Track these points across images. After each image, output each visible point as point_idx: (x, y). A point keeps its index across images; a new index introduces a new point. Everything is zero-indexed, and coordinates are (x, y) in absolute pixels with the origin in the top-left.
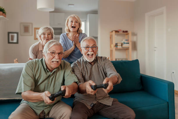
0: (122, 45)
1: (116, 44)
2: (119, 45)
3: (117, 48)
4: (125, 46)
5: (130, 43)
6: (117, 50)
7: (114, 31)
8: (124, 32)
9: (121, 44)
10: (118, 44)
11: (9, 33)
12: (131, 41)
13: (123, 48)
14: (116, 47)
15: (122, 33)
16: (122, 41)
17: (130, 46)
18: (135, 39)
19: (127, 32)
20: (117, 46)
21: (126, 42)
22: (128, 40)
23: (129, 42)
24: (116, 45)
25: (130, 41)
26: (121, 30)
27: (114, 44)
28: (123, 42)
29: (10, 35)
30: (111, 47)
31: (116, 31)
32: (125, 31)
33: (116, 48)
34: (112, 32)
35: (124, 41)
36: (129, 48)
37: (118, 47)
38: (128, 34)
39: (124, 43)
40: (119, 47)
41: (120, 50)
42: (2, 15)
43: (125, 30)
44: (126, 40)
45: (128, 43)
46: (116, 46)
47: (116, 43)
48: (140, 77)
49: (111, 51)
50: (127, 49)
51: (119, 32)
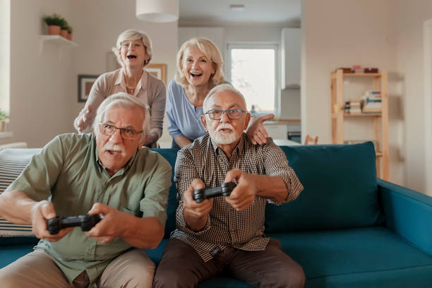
0: (362, 106)
1: (348, 103)
2: (355, 107)
3: (349, 113)
4: (370, 107)
5: (385, 101)
6: (349, 117)
7: (341, 69)
8: (367, 71)
9: (358, 104)
10: (352, 104)
11: (80, 77)
12: (386, 96)
13: (366, 113)
14: (347, 110)
15: (363, 74)
16: (363, 94)
17: (383, 107)
18: (398, 89)
19: (375, 71)
20: (349, 108)
21: (373, 97)
22: (379, 93)
23: (380, 97)
24: (348, 106)
25: (383, 94)
26: (359, 67)
27: (340, 102)
28: (364, 98)
29: (84, 81)
30: (333, 111)
31: (346, 71)
32: (370, 69)
33: (346, 115)
34: (336, 72)
35: (368, 95)
36: (381, 112)
37: (351, 111)
38: (379, 77)
39: (368, 101)
40: (355, 111)
41: (356, 118)
42: (61, 34)
43: (370, 67)
44: (373, 93)
45: (380, 101)
46: (346, 108)
47: (348, 101)
48: (376, 188)
49: (334, 121)
50: (376, 116)
51: (353, 72)
